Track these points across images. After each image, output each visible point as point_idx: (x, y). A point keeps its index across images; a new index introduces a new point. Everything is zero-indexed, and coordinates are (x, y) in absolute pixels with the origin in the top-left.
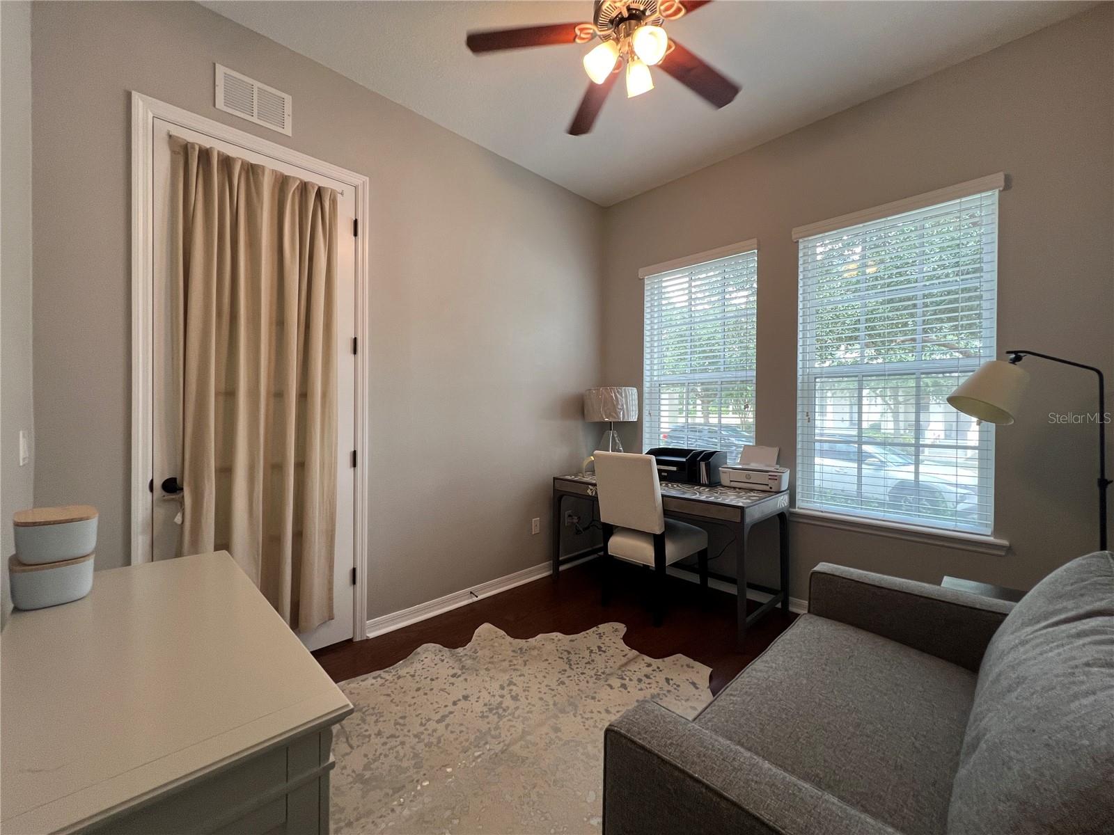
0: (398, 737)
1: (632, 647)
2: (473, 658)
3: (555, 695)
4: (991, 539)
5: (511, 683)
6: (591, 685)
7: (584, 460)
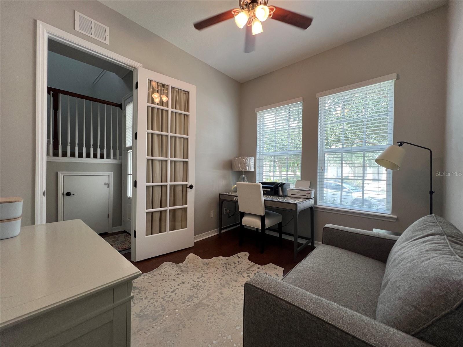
0: (155, 299)
1: (252, 261)
2: (186, 267)
3: (221, 281)
4: (391, 216)
5: (202, 276)
6: (235, 276)
7: (232, 187)
